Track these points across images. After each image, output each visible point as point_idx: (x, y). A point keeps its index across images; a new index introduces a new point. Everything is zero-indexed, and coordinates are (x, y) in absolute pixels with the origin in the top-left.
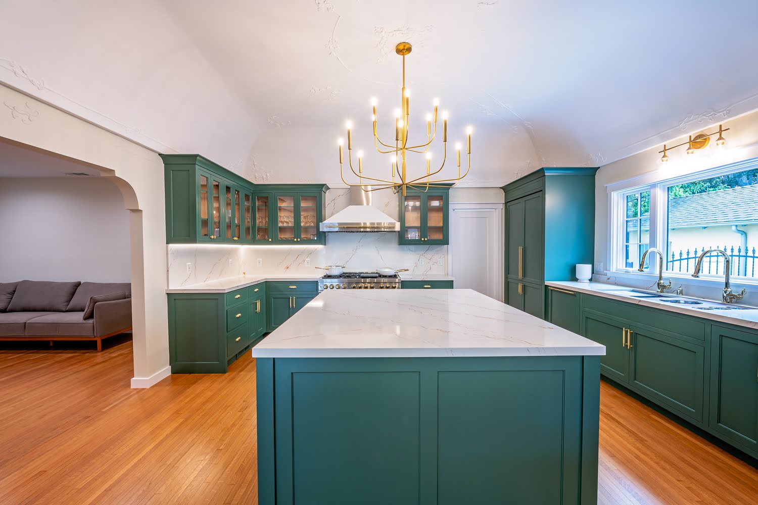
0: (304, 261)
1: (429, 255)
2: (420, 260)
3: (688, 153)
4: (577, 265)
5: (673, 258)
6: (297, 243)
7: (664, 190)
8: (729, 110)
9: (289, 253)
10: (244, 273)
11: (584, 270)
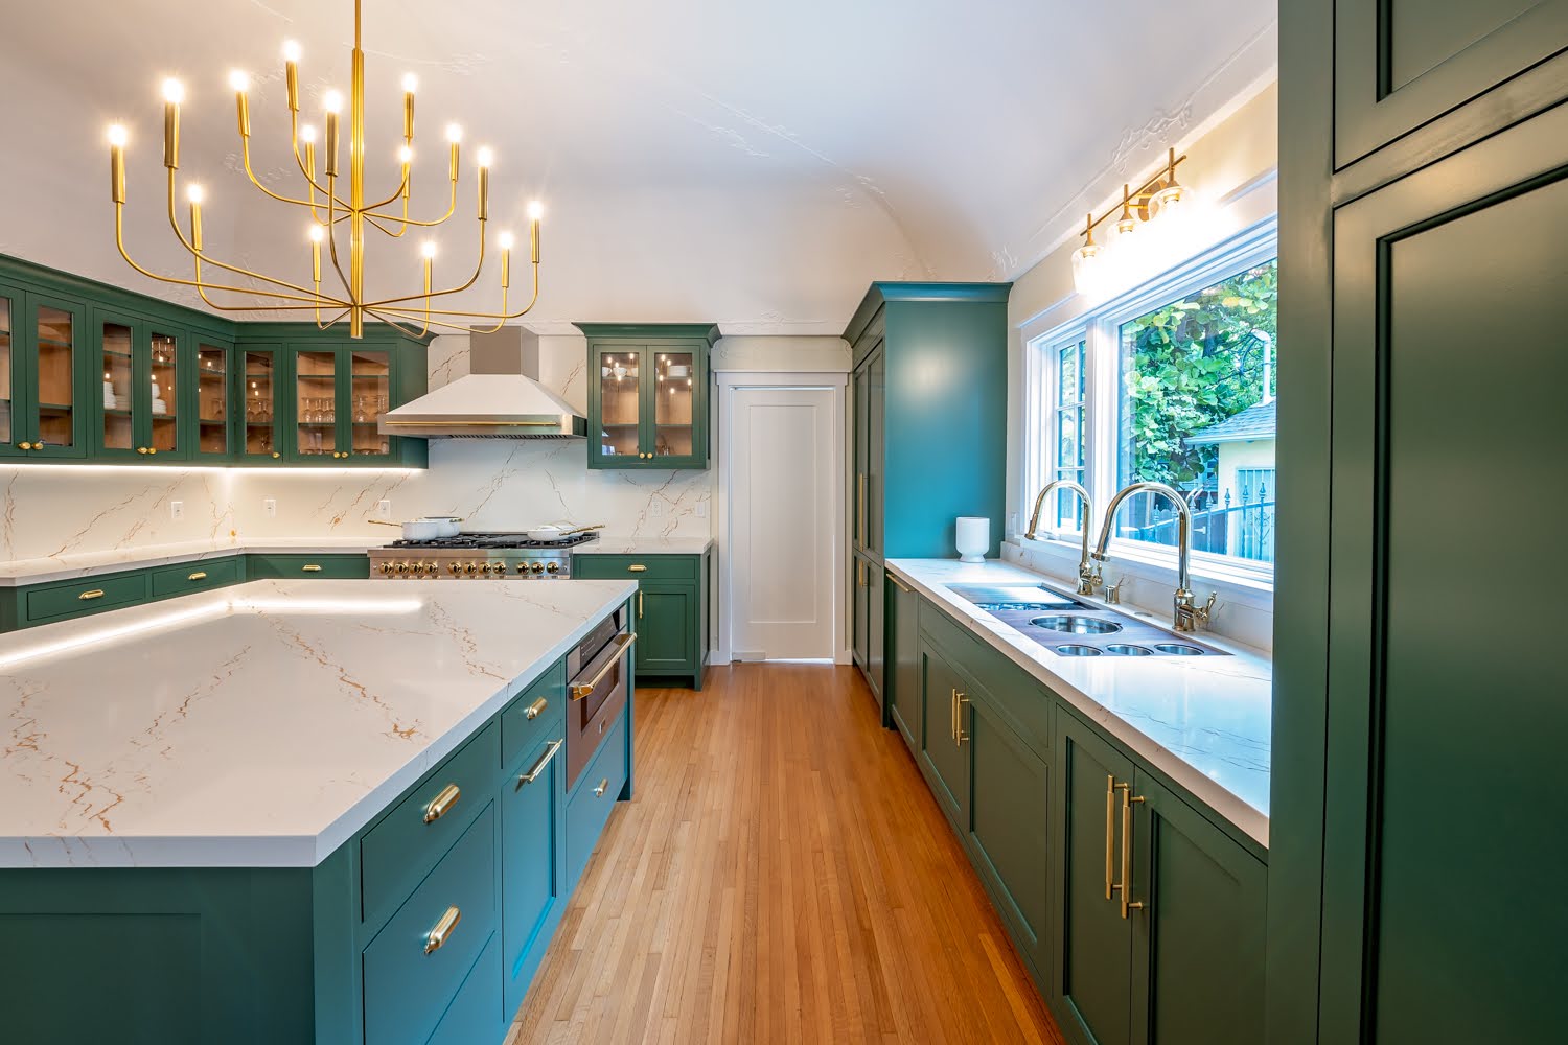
0: (376, 504)
1: (674, 492)
2: (652, 503)
3: (1121, 230)
4: (959, 519)
5: (1228, 502)
6: (341, 462)
7: (1111, 334)
8: (1189, 108)
9: (339, 485)
10: (233, 534)
11: (974, 532)
